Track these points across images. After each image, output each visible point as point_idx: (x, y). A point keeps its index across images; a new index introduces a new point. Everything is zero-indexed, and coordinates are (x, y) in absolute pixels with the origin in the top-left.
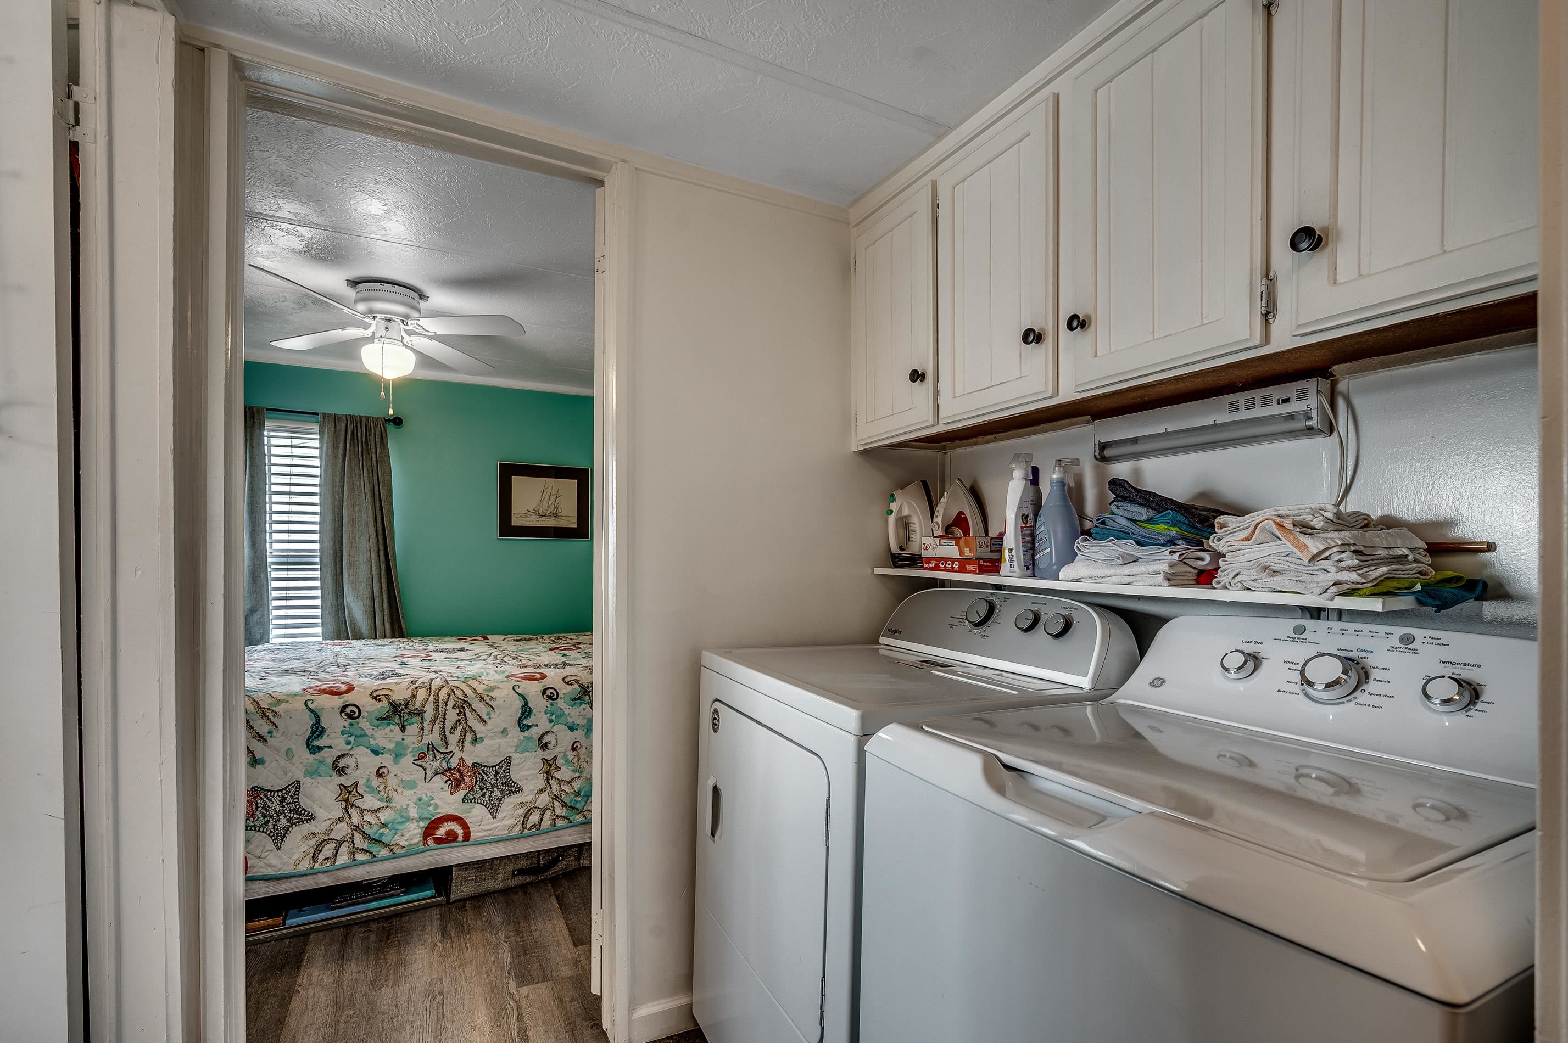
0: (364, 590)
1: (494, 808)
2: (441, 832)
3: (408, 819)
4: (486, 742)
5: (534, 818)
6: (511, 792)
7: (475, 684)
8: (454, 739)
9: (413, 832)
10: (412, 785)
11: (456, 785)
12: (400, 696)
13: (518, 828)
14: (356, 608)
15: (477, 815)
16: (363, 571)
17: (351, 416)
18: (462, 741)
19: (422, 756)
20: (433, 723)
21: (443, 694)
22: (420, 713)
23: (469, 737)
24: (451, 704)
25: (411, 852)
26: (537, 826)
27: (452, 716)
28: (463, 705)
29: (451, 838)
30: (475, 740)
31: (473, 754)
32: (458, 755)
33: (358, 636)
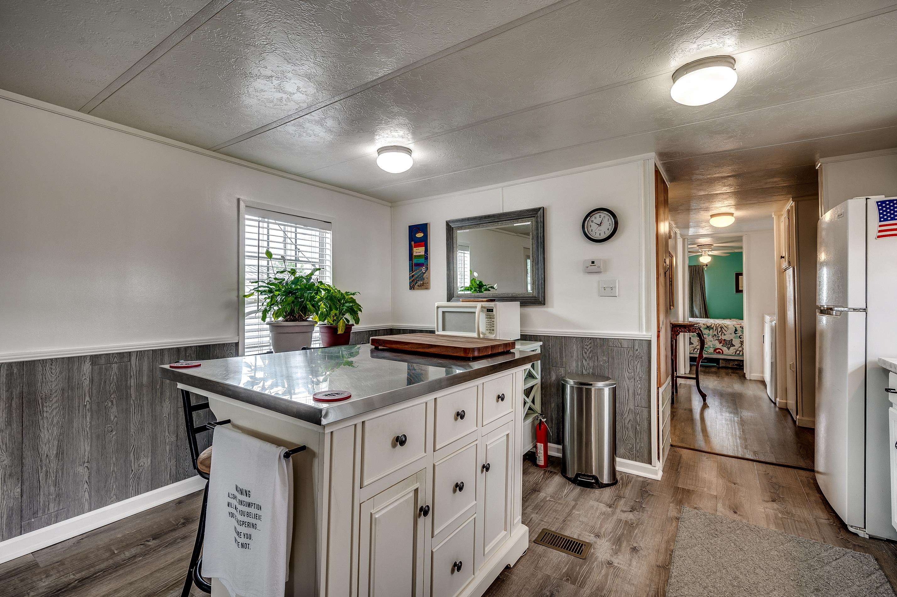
0: (699, 308)
1: (729, 348)
2: (717, 351)
3: (711, 347)
4: (727, 335)
5: (738, 352)
6: (732, 346)
7: (724, 324)
8: (720, 334)
9: (711, 350)
10: (711, 341)
11: (720, 343)
12: (709, 325)
13: (734, 353)
14: (696, 311)
15: (725, 349)
16: (698, 303)
17: (695, 266)
18: (722, 334)
19: (713, 336)
20: (715, 330)
21: (717, 325)
22: (713, 328)
23: (723, 334)
24: (719, 327)
25: (711, 354)
26: (739, 354)
27: (719, 329)
28: (721, 328)
29: (719, 352)
30: (724, 335)
31: (724, 337)
32: (721, 337)
33: (697, 317)
